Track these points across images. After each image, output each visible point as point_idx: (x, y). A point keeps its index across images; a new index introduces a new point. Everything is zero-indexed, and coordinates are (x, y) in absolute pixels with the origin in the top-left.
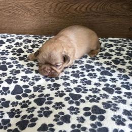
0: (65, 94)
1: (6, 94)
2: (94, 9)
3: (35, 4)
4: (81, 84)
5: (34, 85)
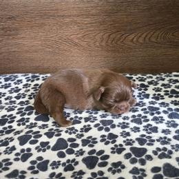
0: (124, 149)
2: (153, 40)
4: (145, 133)
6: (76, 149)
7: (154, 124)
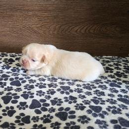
1: (24, 109)
3: (41, 26)
5: (51, 99)
6: (48, 108)
7: (100, 90)
